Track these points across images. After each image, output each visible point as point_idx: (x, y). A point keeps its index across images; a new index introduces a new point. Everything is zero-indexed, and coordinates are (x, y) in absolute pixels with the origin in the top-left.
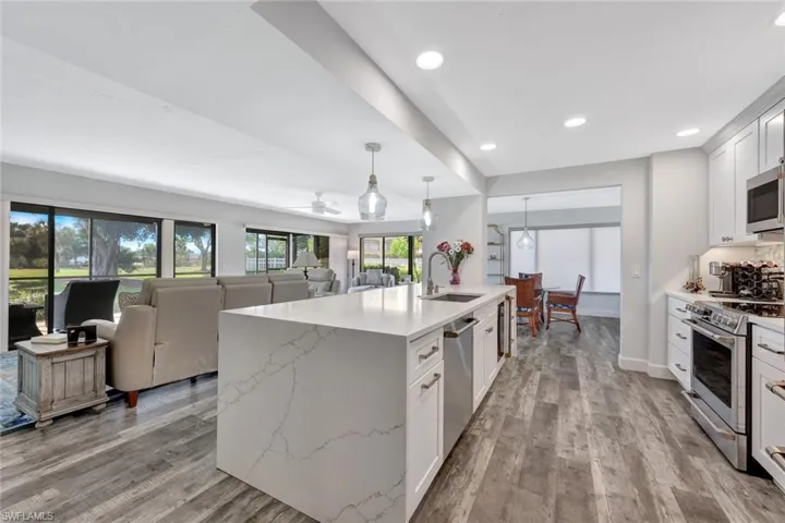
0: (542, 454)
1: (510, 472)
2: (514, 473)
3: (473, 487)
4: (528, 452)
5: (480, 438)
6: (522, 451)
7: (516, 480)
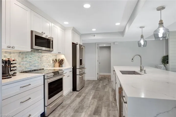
0: (100, 100)
1: (106, 96)
2: (105, 97)
3: (111, 94)
4: (103, 100)
5: (114, 101)
6: (104, 100)
7: (104, 96)
